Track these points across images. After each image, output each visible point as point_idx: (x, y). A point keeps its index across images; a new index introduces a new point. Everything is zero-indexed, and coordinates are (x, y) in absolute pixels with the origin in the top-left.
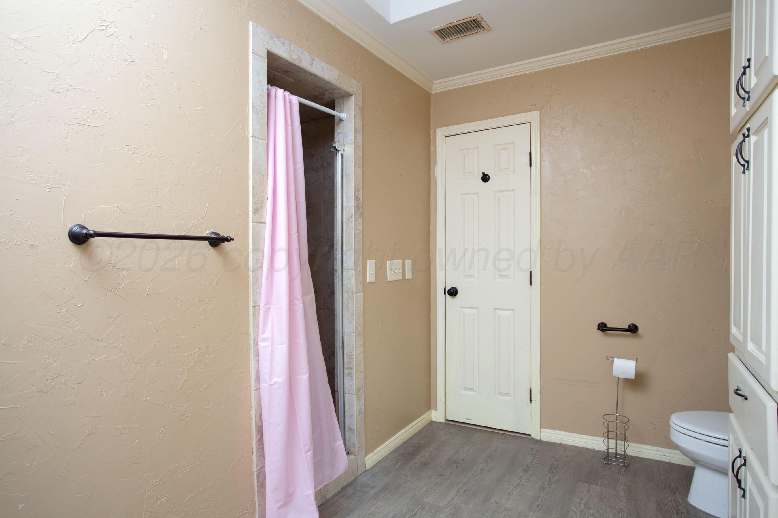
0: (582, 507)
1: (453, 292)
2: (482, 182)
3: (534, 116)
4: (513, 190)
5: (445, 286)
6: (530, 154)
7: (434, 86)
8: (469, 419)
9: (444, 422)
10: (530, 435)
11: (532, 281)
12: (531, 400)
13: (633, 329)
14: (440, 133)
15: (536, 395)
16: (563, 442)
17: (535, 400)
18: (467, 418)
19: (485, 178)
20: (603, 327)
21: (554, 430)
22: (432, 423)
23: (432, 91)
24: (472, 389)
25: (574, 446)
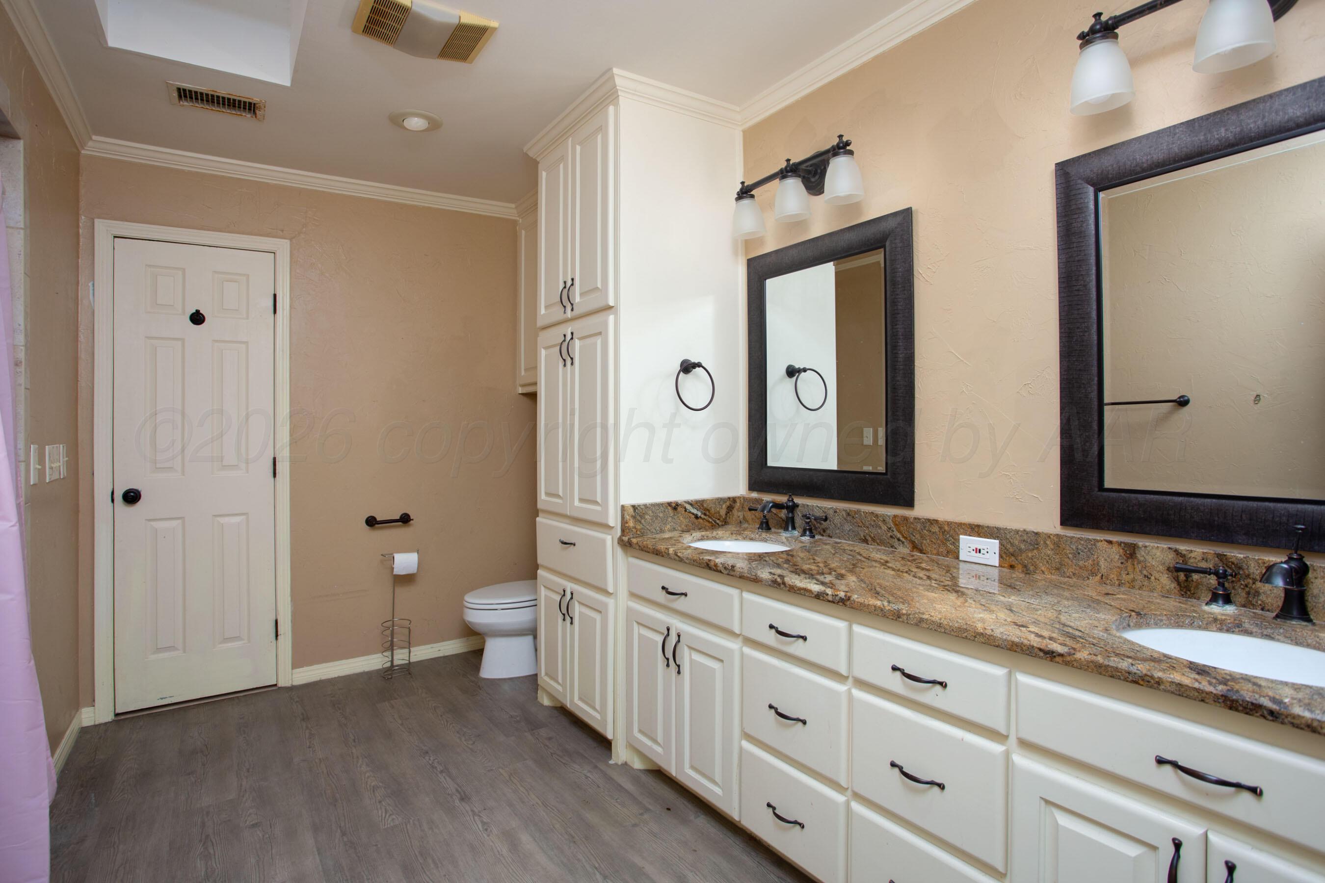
0: (400, 722)
1: (132, 497)
2: (192, 324)
3: (283, 246)
4: (246, 343)
5: (113, 489)
6: (275, 296)
7: (90, 143)
8: (164, 698)
9: (110, 720)
10: (276, 685)
11: (277, 471)
12: (277, 636)
13: (405, 519)
14: (103, 229)
15: (286, 628)
16: (324, 678)
17: (283, 634)
18: (162, 697)
19: (197, 318)
20: (371, 522)
21: (311, 666)
22: (84, 731)
23: (84, 149)
24: (172, 648)
25: (339, 677)
